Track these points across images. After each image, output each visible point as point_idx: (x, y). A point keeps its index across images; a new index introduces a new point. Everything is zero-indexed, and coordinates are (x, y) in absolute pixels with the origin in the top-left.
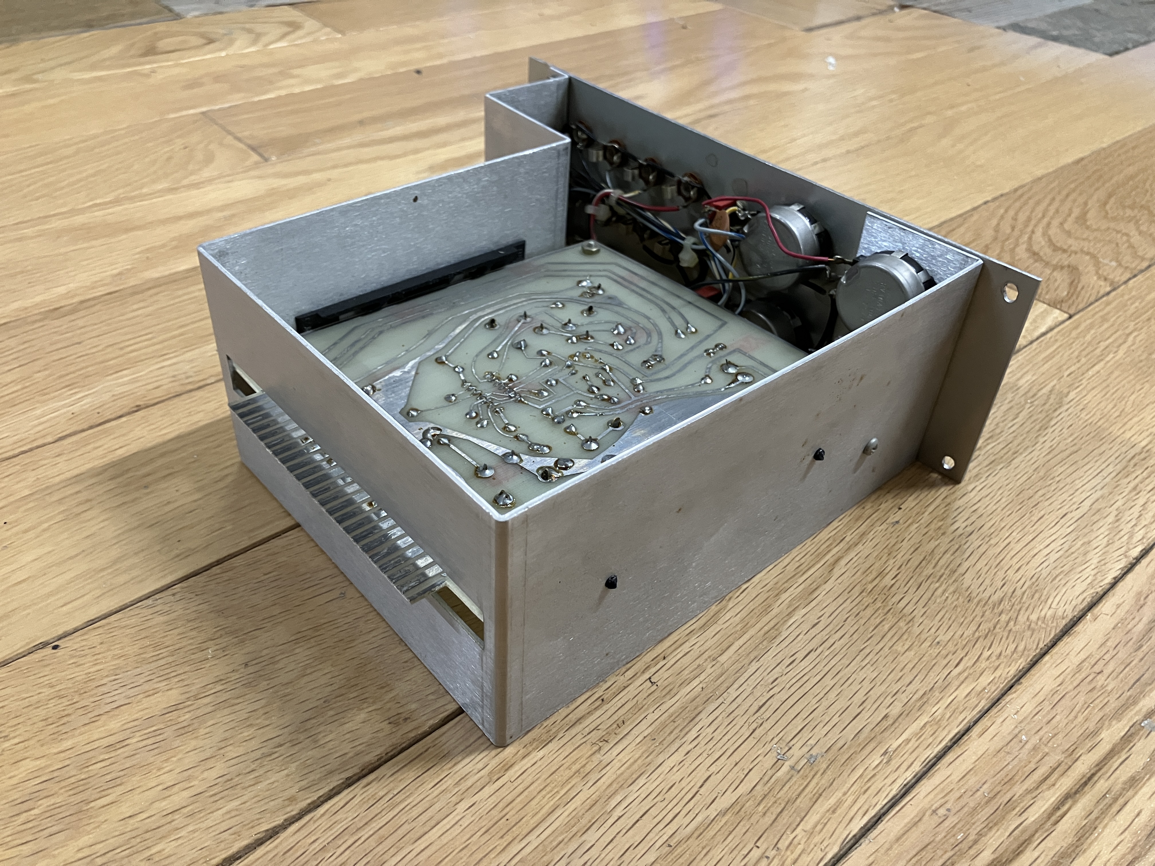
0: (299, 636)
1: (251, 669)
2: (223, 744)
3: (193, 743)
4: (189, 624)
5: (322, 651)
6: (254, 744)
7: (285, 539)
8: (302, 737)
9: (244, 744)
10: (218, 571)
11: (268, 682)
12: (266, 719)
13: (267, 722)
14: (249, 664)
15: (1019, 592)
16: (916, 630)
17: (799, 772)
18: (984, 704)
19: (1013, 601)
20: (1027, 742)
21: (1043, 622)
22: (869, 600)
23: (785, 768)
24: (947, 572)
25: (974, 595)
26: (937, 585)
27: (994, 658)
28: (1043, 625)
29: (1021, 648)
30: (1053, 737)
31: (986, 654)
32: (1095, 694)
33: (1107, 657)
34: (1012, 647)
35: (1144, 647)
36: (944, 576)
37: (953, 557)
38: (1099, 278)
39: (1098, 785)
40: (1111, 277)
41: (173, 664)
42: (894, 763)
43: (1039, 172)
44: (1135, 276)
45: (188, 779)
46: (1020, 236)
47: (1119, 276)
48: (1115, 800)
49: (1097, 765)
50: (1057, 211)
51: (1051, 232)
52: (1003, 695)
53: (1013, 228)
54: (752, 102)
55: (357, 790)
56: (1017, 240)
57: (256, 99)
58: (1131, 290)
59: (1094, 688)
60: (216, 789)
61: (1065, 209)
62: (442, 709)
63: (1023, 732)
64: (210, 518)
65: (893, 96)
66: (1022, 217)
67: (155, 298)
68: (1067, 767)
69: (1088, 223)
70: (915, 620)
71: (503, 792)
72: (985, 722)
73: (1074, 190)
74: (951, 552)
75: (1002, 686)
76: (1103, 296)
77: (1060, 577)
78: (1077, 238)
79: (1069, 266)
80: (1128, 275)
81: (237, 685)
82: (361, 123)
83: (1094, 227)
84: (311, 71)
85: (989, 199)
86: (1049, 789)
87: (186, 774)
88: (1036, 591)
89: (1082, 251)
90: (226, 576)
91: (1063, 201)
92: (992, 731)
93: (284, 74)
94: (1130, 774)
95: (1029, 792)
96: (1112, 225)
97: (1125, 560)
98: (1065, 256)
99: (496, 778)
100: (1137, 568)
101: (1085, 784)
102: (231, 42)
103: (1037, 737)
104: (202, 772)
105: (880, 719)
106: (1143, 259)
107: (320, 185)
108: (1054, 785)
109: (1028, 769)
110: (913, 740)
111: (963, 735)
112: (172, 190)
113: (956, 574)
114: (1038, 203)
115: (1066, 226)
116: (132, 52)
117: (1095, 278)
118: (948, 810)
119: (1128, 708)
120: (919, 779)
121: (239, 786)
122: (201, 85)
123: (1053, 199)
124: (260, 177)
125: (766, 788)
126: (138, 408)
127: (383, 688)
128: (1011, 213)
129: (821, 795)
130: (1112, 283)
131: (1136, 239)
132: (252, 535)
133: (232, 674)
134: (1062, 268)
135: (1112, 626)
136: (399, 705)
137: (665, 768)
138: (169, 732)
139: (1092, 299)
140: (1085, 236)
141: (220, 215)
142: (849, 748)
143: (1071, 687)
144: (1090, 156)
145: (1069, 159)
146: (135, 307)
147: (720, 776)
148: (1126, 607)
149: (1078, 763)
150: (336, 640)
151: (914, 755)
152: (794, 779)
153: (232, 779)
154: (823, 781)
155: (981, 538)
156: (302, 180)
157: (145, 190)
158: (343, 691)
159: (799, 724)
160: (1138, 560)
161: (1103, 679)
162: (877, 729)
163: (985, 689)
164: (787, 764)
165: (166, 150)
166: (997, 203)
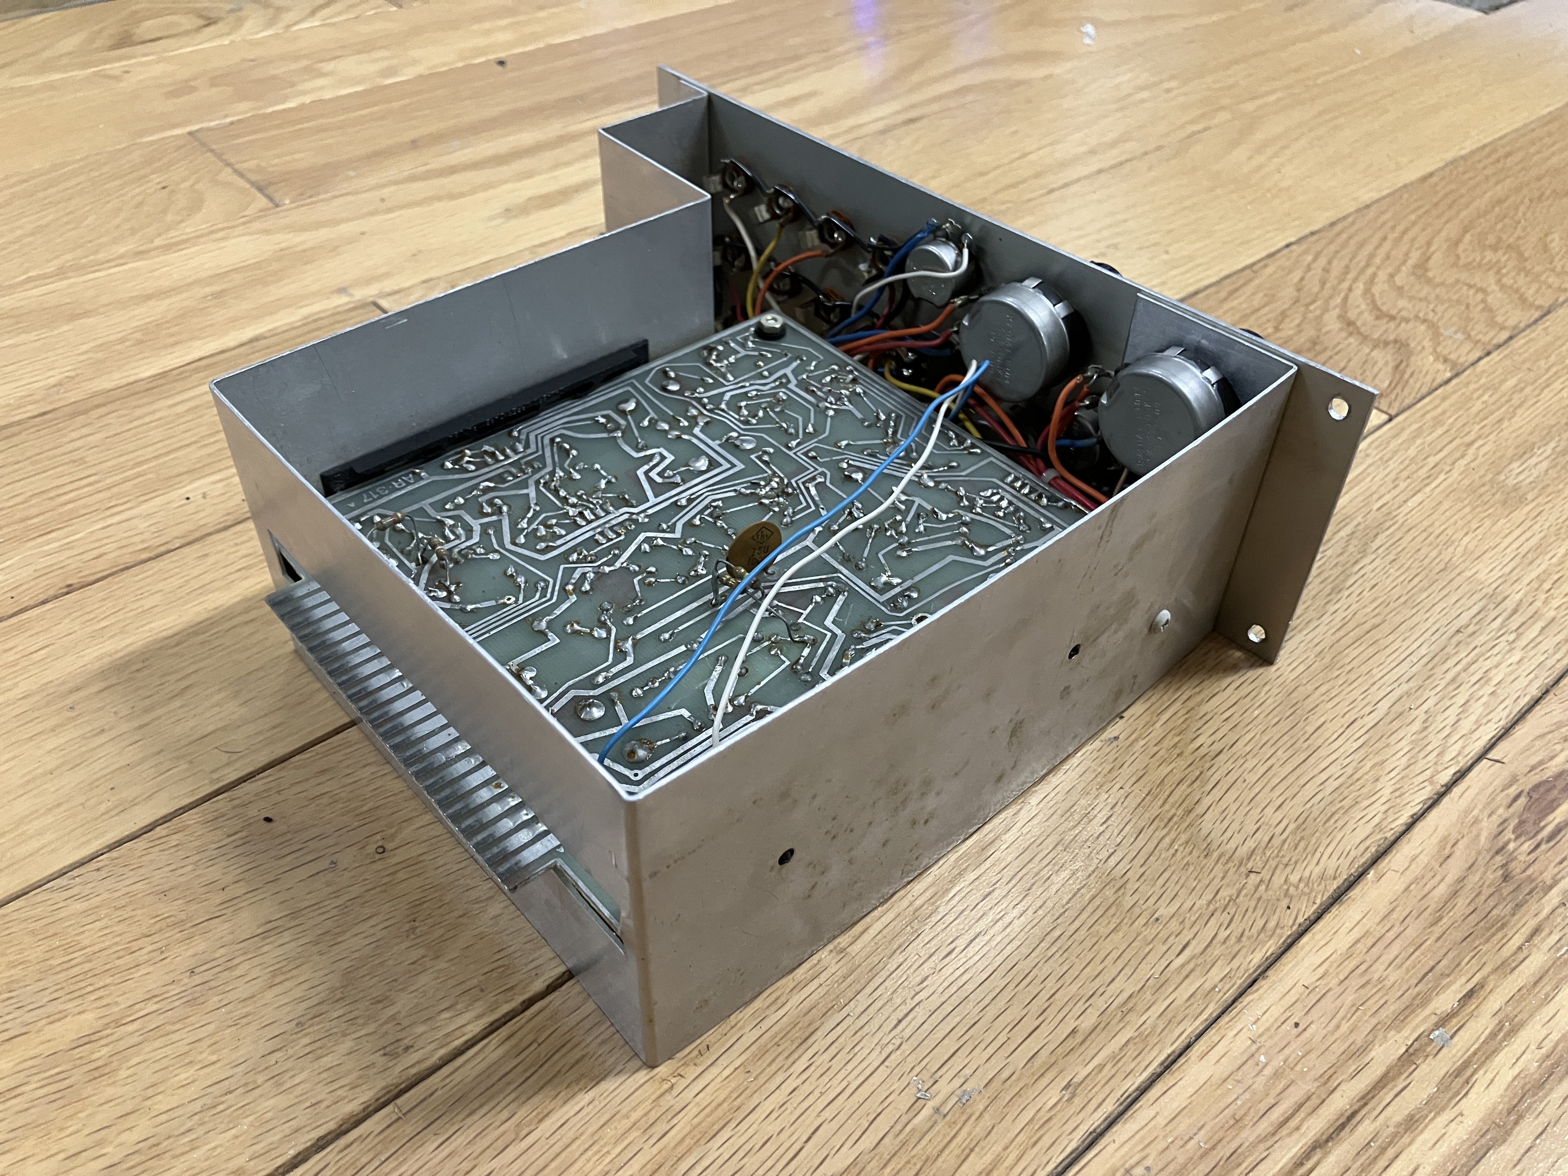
0: (270, 926)
1: (198, 980)
2: (150, 1092)
3: (110, 1092)
4: (119, 913)
5: (300, 949)
6: (192, 1091)
7: (260, 783)
8: (260, 1079)
9: (181, 1090)
10: (164, 833)
11: (220, 997)
12: (213, 1053)
13: (214, 1058)
14: (196, 970)
15: (1276, 842)
16: (1128, 901)
17: (945, 1116)
18: (1212, 1009)
19: (1268, 854)
20: (1267, 1064)
21: (1307, 885)
22: (1067, 857)
23: (926, 1112)
24: (1180, 812)
25: (1214, 846)
26: (1165, 831)
27: (1233, 939)
28: (1306, 890)
29: (1272, 924)
30: (1303, 1057)
31: (1223, 934)
32: (1369, 990)
33: (1391, 935)
34: (1260, 923)
35: (1444, 920)
36: (1175, 819)
37: (1189, 790)
38: (1437, 359)
39: (1360, 1128)
40: (1453, 357)
41: (90, 975)
42: (1078, 1102)
43: (1367, 196)
44: (1488, 354)
45: (100, 1143)
46: (1331, 297)
47: (1465, 354)
48: (1383, 1150)
49: (1363, 1098)
50: (1388, 257)
51: (1376, 290)
52: (1241, 995)
53: (1323, 283)
54: (970, 98)
55: (330, 1157)
56: (1327, 302)
57: (270, 110)
58: (1479, 377)
59: (1368, 982)
60: (137, 1159)
61: (1398, 253)
62: (458, 1033)
63: (1262, 1050)
64: (159, 753)
65: (1173, 84)
66: (1337, 267)
67: (106, 420)
68: (1319, 1101)
69: (1430, 274)
70: (1128, 886)
71: (532, 1155)
72: (1211, 1035)
73: (1414, 224)
74: (1189, 782)
75: (1239, 982)
76: (1440, 386)
77: (1336, 817)
78: (1411, 298)
79: (1396, 341)
80: (1477, 354)
81: (177, 1003)
82: (415, 144)
83: (1438, 280)
84: (351, 66)
85: (1293, 239)
86: (1290, 1134)
87: (97, 1136)
88: (1302, 838)
89: (1417, 317)
90: (174, 840)
91: (1397, 241)
92: (1220, 1049)
93: (311, 72)
94: (1407, 1112)
95: (1262, 1140)
96: (1464, 276)
97: (1429, 788)
98: (1392, 325)
99: (524, 1132)
100: (1446, 800)
101: (1343, 1126)
102: (239, 23)
103: (1281, 1057)
104: (119, 1134)
105: (1065, 1035)
106: (1503, 328)
107: (351, 241)
108: (1297, 1129)
109: (1263, 1107)
110: (1109, 1066)
111: (1180, 1055)
112: (139, 254)
113: (1192, 815)
114: (1362, 245)
115: (1399, 280)
116: (98, 44)
117: (1431, 358)
118: (1148, 1169)
119: (1413, 1011)
120: (1111, 1122)
121: (167, 1155)
122: (193, 89)
123: (1385, 238)
124: (267, 232)
125: (897, 1141)
126: (70, 589)
127: (379, 1002)
128: (1322, 261)
129: (972, 1150)
130: (1454, 365)
131: (1496, 297)
132: (215, 776)
133: (172, 987)
134: (1386, 344)
135: (1402, 889)
136: (399, 1028)
137: (760, 1113)
138: (77, 1076)
139: (1424, 390)
140: (1422, 294)
141: (208, 290)
142: (1018, 1079)
143: (1335, 981)
144: (1442, 169)
145: (1411, 175)
146: (74, 435)
147: (835, 1125)
148: (1424, 859)
149: (1337, 1094)
150: (320, 932)
151: (1107, 1089)
152: (937, 1128)
153: (158, 1144)
154: (978, 1129)
155: (1232, 760)
156: (324, 234)
157: (101, 256)
158: (324, 1008)
159: (950, 1045)
160: (1448, 788)
161: (1382, 968)
162: (1060, 1050)
163: (1215, 986)
164: (931, 1104)
165: (137, 191)
166: (1304, 246)
